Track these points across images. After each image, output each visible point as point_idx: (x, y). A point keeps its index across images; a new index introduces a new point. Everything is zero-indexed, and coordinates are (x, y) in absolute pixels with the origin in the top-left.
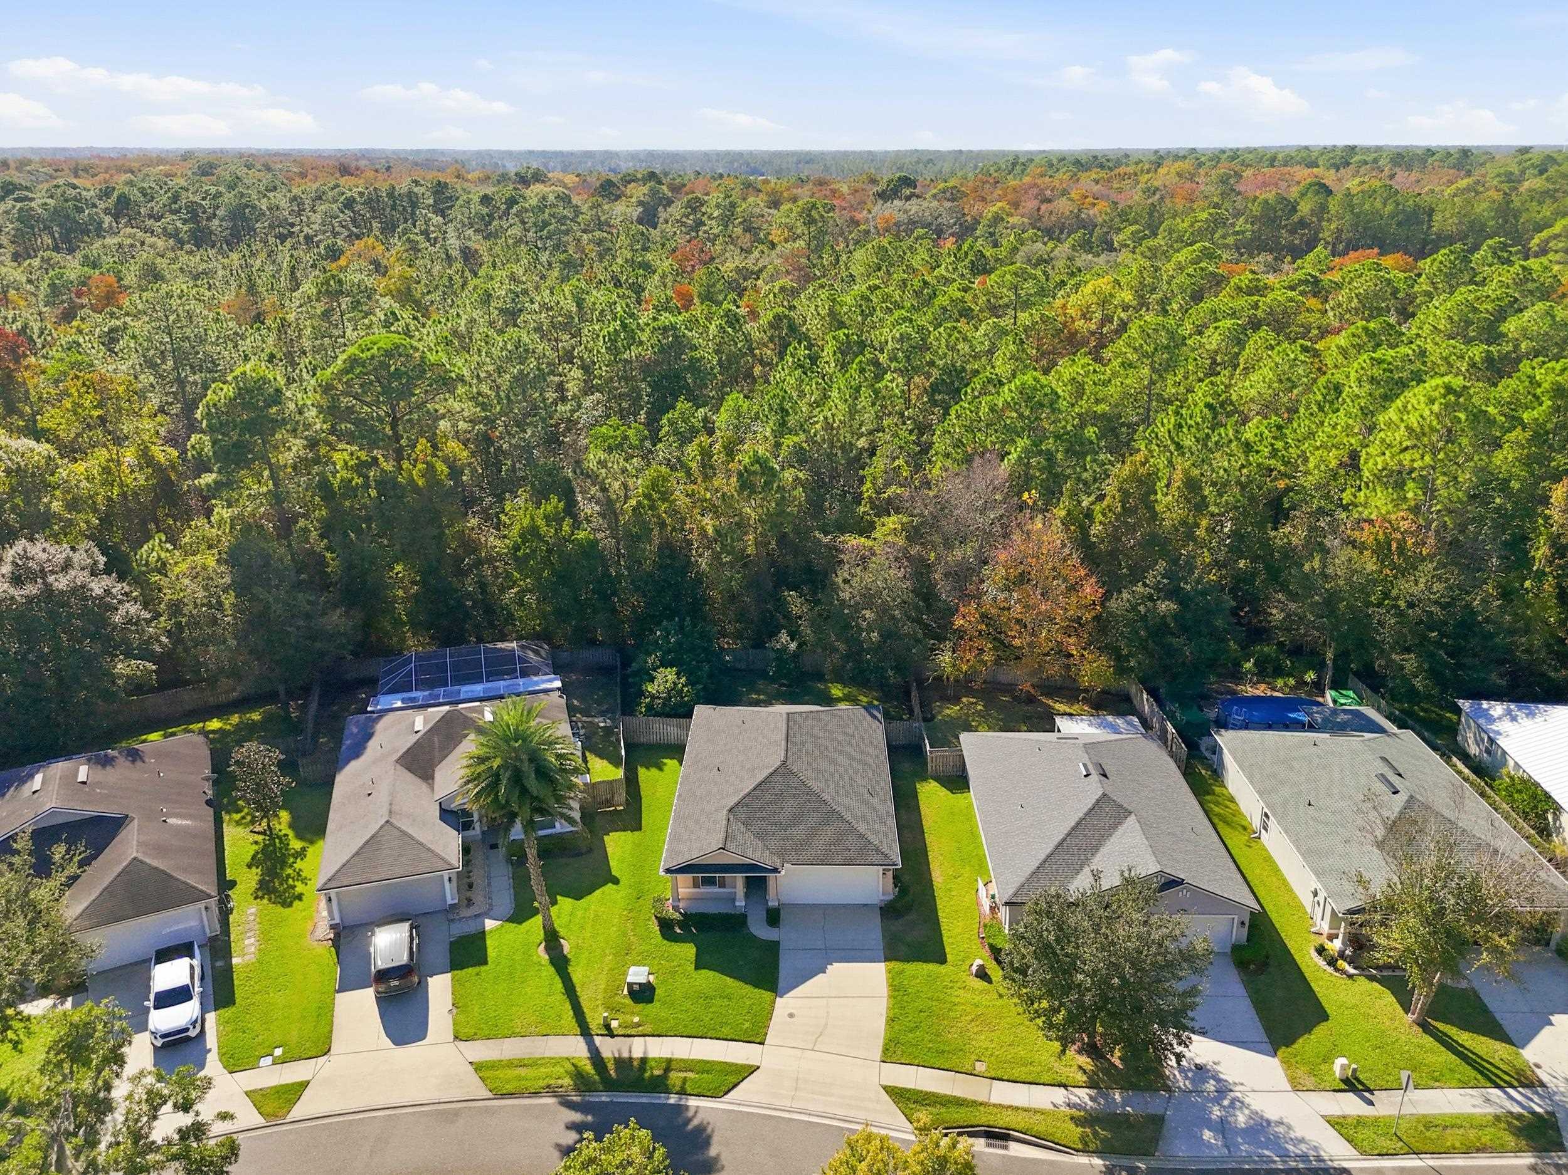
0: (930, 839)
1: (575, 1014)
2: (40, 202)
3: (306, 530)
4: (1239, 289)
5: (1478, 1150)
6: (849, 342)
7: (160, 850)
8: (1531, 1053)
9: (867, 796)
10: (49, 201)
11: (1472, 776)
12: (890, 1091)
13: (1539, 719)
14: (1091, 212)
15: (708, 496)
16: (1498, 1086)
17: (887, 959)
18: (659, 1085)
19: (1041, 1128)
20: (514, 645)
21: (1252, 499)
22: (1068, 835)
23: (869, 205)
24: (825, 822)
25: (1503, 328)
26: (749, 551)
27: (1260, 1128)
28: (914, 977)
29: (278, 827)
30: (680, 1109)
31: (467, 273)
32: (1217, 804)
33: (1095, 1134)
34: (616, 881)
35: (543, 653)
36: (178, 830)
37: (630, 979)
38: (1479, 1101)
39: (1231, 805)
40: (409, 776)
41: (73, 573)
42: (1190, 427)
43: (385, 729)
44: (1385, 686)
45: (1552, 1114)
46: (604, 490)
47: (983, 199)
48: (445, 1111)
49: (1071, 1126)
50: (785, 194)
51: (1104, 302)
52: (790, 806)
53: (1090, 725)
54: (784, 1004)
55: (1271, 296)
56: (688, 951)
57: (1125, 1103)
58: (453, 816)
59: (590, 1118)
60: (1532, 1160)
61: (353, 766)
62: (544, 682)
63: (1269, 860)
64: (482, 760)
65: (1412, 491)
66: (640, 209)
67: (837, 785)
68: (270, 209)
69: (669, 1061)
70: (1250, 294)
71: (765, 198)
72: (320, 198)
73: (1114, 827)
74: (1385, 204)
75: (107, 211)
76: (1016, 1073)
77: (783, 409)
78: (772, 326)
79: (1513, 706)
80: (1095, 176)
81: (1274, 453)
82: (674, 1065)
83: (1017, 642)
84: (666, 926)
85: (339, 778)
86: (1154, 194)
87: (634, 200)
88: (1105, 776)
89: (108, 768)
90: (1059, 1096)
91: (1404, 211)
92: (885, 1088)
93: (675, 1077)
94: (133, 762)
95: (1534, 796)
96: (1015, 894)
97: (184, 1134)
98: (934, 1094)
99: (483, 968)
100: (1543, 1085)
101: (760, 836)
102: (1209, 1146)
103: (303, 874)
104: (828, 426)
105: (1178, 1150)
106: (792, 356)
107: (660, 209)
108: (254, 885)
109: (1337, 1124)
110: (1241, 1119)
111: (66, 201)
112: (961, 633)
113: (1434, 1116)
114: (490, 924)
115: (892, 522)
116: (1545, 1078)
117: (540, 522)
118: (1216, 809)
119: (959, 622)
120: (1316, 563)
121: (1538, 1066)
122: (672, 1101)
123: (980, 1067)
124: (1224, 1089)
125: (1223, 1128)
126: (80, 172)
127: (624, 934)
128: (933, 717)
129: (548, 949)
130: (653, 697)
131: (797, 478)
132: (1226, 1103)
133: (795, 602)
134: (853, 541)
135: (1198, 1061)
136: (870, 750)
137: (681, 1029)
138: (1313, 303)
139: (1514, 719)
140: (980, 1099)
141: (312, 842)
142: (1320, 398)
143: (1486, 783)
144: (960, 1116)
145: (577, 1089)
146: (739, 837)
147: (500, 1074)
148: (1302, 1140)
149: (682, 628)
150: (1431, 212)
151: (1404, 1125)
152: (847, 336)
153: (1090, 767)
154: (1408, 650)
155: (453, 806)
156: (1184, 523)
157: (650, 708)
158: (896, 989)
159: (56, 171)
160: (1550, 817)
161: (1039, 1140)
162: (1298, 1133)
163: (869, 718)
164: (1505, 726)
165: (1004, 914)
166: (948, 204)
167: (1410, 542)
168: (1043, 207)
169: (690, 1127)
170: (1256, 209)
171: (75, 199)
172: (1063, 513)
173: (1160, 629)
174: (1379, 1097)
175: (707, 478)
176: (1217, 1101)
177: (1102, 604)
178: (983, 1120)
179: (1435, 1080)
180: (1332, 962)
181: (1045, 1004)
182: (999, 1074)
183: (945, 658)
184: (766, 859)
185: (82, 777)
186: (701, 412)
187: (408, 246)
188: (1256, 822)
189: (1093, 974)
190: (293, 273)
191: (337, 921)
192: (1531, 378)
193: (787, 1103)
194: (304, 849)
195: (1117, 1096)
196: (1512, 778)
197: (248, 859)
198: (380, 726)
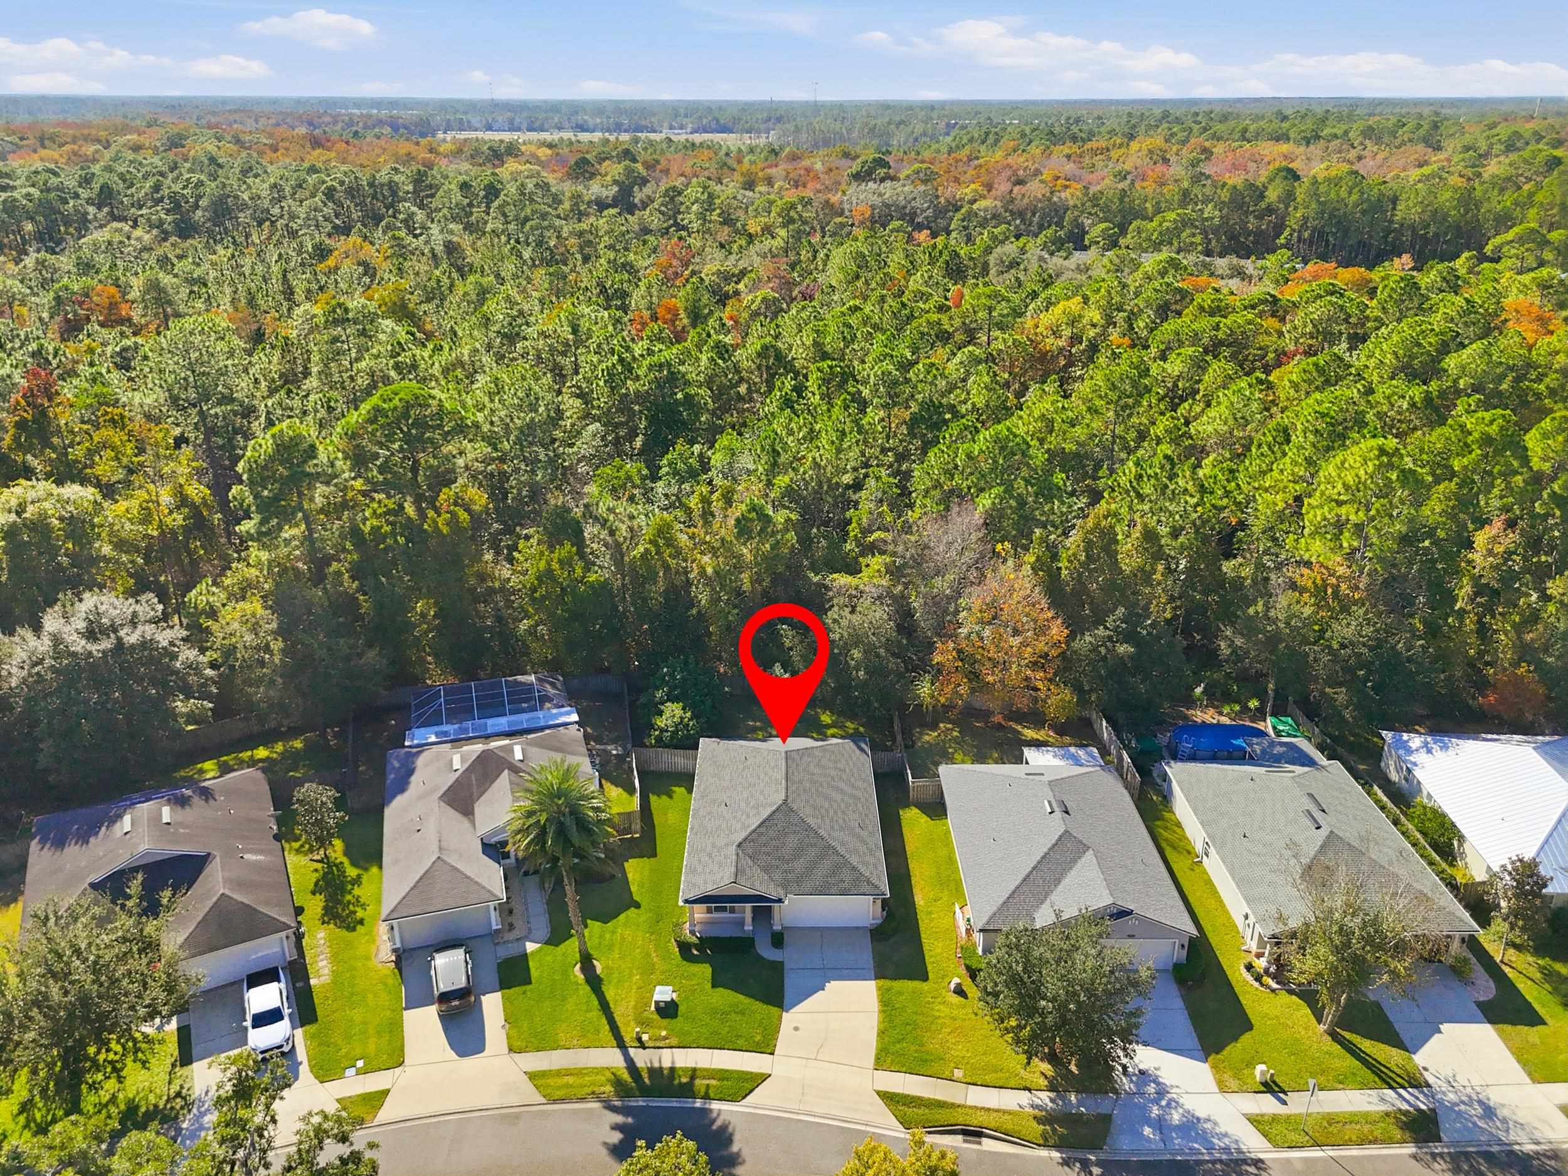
0: (913, 865)
1: (611, 1028)
2: (24, 191)
3: (338, 574)
4: (1202, 309)
5: (1370, 1142)
6: (832, 373)
7: (240, 885)
8: (1420, 1058)
9: (858, 830)
10: (32, 190)
11: (1390, 805)
12: (884, 1095)
13: (1451, 752)
14: (1063, 195)
15: (708, 538)
16: (1391, 1088)
17: (876, 978)
18: (687, 1090)
19: (1009, 1126)
20: (532, 678)
21: (1205, 540)
22: (1034, 868)
23: (843, 187)
24: (822, 857)
25: (1444, 365)
26: (745, 588)
27: (1192, 1126)
28: (900, 993)
29: (333, 855)
30: (705, 1112)
31: (455, 275)
32: (1166, 828)
33: (1054, 1130)
34: (637, 906)
35: (559, 685)
36: (256, 866)
37: (656, 997)
38: (1376, 1100)
39: (1178, 830)
40: (452, 812)
41: (140, 628)
42: (1149, 477)
43: (426, 765)
44: (1319, 715)
45: (1433, 1110)
46: (612, 533)
47: (957, 180)
48: (505, 1116)
49: (1034, 1124)
50: (760, 174)
51: (1073, 322)
52: (792, 841)
53: (1055, 756)
54: (789, 1019)
55: (1231, 317)
56: (705, 970)
57: (1080, 1103)
58: (494, 849)
59: (630, 1120)
60: (1414, 1150)
61: (399, 801)
62: (562, 714)
63: (1209, 883)
64: (530, 814)
65: (1348, 540)
66: (616, 189)
67: (832, 820)
68: (251, 199)
69: (694, 1070)
70: (1212, 315)
71: (741, 179)
72: (300, 186)
73: (1074, 861)
74: (1350, 193)
75: (90, 202)
76: (989, 1078)
77: (774, 450)
78: (759, 355)
79: (1429, 739)
80: (1067, 151)
81: (1227, 494)
82: (698, 1073)
83: (990, 679)
84: (684, 948)
85: (388, 812)
86: (1125, 178)
87: (608, 178)
88: (1067, 812)
89: (187, 808)
90: (1024, 1098)
91: (1368, 200)
92: (878, 1093)
93: (700, 1083)
94: (207, 800)
95: (1442, 825)
96: (988, 923)
97: (343, 1161)
98: (919, 1098)
99: (529, 987)
100: (1428, 1086)
101: (766, 869)
102: (1148, 1140)
103: (362, 900)
104: (816, 465)
105: (1123, 1145)
106: (780, 390)
107: (636, 188)
108: (319, 911)
109: (1256, 1121)
110: (1176, 1117)
111: (48, 190)
112: (939, 670)
113: (1337, 1114)
114: (530, 947)
115: (876, 562)
116: (1431, 1080)
117: (555, 566)
118: (1165, 834)
119: (937, 658)
120: (1260, 607)
121: (1425, 1069)
122: (698, 1105)
123: (958, 1074)
124: (1162, 1092)
125: (1160, 1125)
126: (46, 142)
127: (648, 955)
128: (914, 743)
129: (582, 969)
130: (662, 730)
131: (788, 520)
132: (1164, 1103)
133: (787, 635)
134: (842, 580)
135: (1142, 1067)
136: (859, 784)
137: (702, 1042)
138: (1271, 323)
139: (1429, 751)
140: (958, 1102)
141: (366, 869)
142: (1270, 439)
143: (1402, 811)
144: (943, 1116)
145: (618, 1094)
146: (748, 871)
147: (551, 1081)
148: (1226, 1135)
149: (686, 663)
150: (1395, 200)
151: (1311, 1121)
152: (831, 367)
153: (1055, 805)
154: (1341, 685)
155: (493, 840)
156: (1141, 569)
157: (659, 739)
158: (886, 1004)
159: (22, 139)
160: (1456, 843)
161: (1007, 1136)
162: (1222, 1129)
163: (858, 752)
164: (1421, 757)
165: (978, 938)
166: (922, 188)
167: (1343, 586)
168: (1016, 189)
169: (715, 1127)
170: (1225, 195)
171: (57, 189)
172: (1033, 559)
173: (1119, 670)
174: (1292, 1097)
175: (707, 523)
176: (1157, 1102)
177: (1068, 644)
178: (961, 1120)
179: (1341, 1082)
180: (1258, 979)
181: (1013, 1023)
182: (974, 1079)
183: (925, 689)
184: (771, 890)
185: (166, 818)
186: (697, 448)
187: (393, 243)
188: (1199, 848)
189: (1054, 1000)
190: (285, 276)
191: (398, 945)
192: (1462, 427)
193: (794, 1106)
194: (359, 876)
195: (1073, 1098)
196: (1425, 807)
197: (311, 886)
198: (420, 761)
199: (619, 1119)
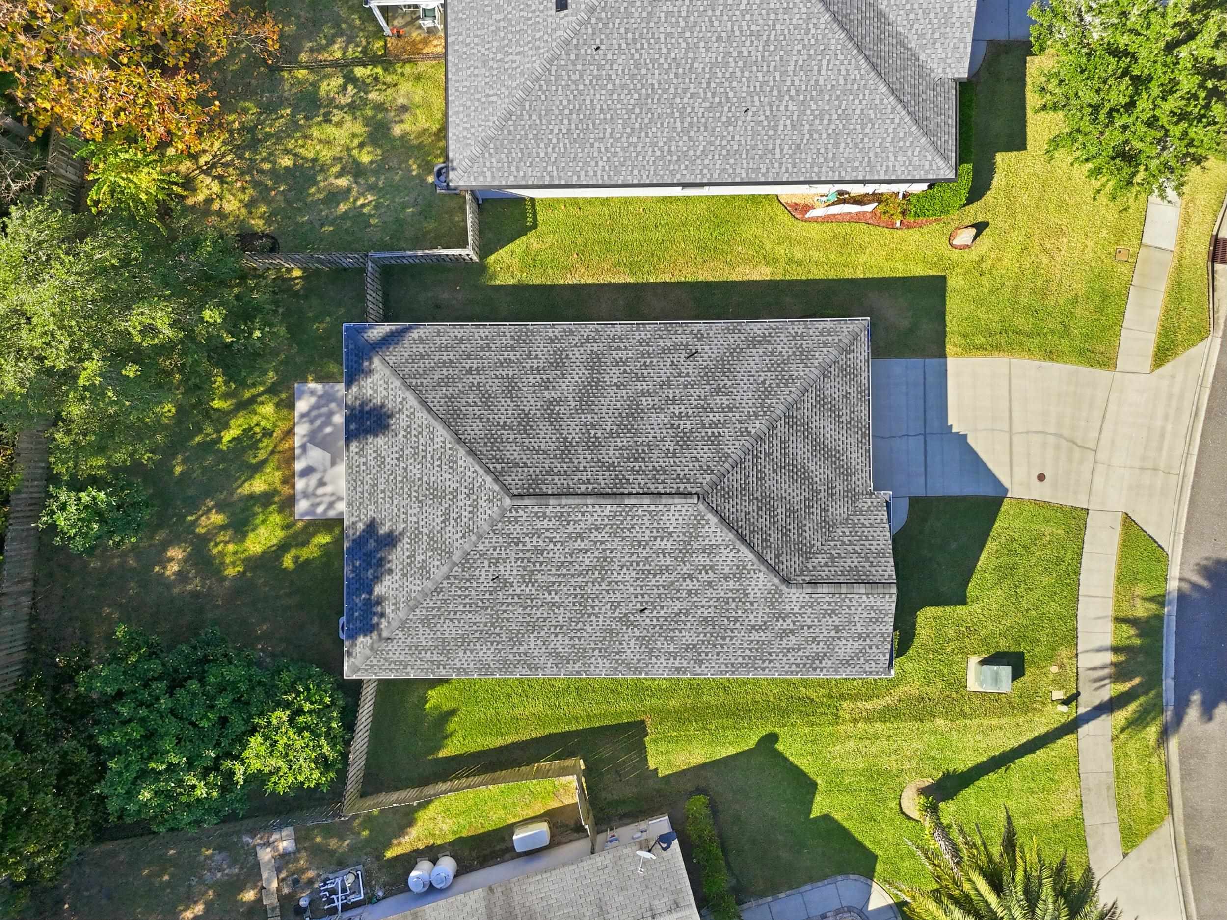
1: (1039, 748)
12: (1160, 360)
17: (942, 356)
18: (1151, 627)
54: (1021, 487)
59: (1197, 696)
69: (1117, 620)
82: (1122, 614)
92: (1156, 366)
93: (1141, 610)
122: (1172, 610)
140: (1172, 261)
145: (1153, 720)
169: (1205, 583)
199: (1193, 714)
